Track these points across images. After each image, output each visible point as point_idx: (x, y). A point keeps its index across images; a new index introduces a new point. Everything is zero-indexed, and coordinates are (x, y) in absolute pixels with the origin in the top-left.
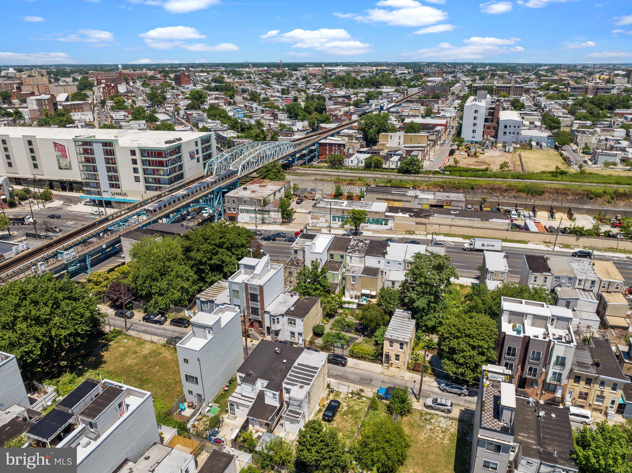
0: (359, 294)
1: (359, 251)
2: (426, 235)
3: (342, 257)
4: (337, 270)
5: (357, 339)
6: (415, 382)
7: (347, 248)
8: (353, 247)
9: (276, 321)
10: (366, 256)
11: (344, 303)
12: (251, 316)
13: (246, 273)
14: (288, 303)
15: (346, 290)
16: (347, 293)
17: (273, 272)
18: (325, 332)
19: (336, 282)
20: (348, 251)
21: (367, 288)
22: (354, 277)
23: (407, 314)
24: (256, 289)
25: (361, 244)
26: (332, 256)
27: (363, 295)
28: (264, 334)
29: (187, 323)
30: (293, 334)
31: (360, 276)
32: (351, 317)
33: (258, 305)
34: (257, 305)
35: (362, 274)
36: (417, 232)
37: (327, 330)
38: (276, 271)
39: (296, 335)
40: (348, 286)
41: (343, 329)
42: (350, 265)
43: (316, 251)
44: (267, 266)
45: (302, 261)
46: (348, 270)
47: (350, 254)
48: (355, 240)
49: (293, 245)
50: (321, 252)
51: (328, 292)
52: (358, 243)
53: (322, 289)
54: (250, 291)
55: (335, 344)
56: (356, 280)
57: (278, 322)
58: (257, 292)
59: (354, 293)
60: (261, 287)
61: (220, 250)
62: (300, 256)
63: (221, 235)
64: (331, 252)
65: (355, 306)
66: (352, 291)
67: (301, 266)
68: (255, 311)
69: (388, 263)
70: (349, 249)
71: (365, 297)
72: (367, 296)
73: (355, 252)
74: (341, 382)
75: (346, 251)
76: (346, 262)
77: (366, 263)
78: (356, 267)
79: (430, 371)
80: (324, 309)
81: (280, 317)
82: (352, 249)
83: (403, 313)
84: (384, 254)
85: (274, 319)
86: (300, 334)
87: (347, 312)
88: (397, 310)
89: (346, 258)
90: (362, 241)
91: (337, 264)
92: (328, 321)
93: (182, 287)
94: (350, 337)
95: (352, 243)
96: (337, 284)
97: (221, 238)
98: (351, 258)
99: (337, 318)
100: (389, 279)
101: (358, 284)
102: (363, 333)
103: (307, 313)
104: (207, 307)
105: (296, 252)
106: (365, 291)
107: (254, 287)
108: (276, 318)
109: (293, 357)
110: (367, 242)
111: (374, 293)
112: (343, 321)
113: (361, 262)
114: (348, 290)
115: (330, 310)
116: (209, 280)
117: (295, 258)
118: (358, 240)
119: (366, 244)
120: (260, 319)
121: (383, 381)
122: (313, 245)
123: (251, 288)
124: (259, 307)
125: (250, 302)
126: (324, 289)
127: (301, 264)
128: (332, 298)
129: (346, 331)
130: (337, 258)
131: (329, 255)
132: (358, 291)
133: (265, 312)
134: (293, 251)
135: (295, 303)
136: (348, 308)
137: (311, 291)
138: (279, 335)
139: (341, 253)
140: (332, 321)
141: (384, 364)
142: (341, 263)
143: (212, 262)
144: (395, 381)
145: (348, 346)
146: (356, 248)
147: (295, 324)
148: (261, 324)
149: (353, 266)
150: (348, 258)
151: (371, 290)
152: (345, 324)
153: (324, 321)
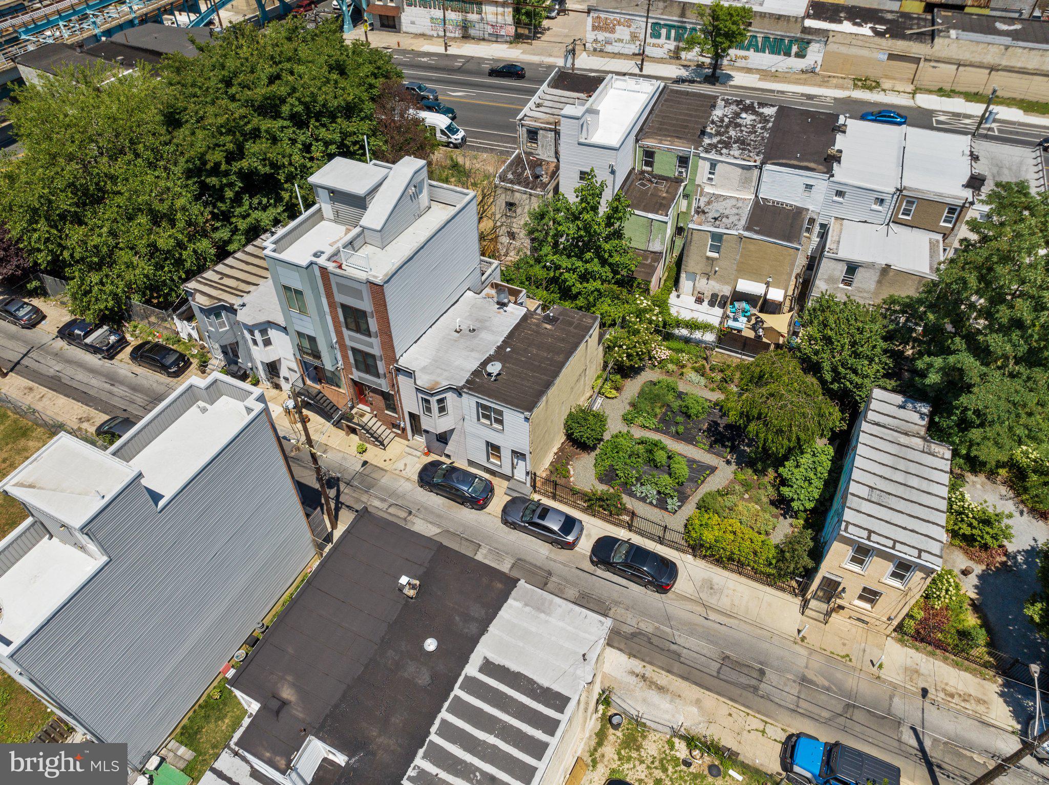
0: (726, 291)
1: (742, 142)
2: (914, 93)
3: (683, 161)
4: (662, 206)
5: (713, 469)
6: (925, 692)
7: (703, 133)
8: (722, 128)
9: (435, 406)
10: (768, 167)
11: (678, 324)
12: (357, 375)
13: (337, 219)
14: (484, 335)
15: (683, 275)
16: (686, 284)
17: (438, 216)
18: (607, 436)
19: (656, 246)
20: (707, 141)
21: (755, 276)
22: (717, 237)
23: (915, 417)
24: (358, 294)
25: (747, 118)
26: (649, 155)
27: (739, 296)
28: (404, 430)
29: (176, 363)
30: (493, 449)
31: (741, 238)
32: (693, 376)
33: (374, 347)
34: (371, 345)
35: (747, 229)
36: (886, 84)
37: (614, 426)
38: (452, 211)
39: (506, 455)
40: (692, 263)
41: (665, 425)
42: (708, 189)
43: (596, 139)
44: (415, 196)
45: (552, 167)
46: (700, 211)
47: (713, 156)
48: (728, 103)
49: (525, 110)
50: (614, 142)
51: (627, 283)
52: (737, 115)
53: (606, 272)
54: (340, 298)
55: (638, 489)
56: (725, 246)
57: (442, 409)
58: (365, 304)
59: (710, 287)
60: (377, 290)
61: (266, 124)
62: (544, 152)
63: (274, 70)
64: (650, 143)
65: (710, 337)
66: (704, 281)
67: (544, 186)
68: (365, 362)
69: (840, 193)
70: (711, 136)
71: (744, 305)
72: (750, 299)
73: (727, 145)
74: (649, 671)
75: (698, 143)
76: (693, 180)
77: (763, 188)
78: (726, 198)
79: (980, 651)
80: (608, 349)
81: (450, 397)
82: (718, 133)
83: (902, 413)
84: (829, 161)
85: (427, 401)
86: (518, 455)
87: (684, 357)
88: (877, 393)
89: (696, 168)
90: (749, 109)
91: (663, 187)
92: (618, 389)
93: (153, 246)
94: (691, 462)
95: (718, 113)
96: (657, 256)
97: (273, 79)
98: (713, 165)
99: (648, 375)
100: (841, 255)
101: (726, 261)
102: (733, 449)
103: (548, 385)
104: (222, 325)
105: (533, 134)
106: (746, 286)
107: (351, 286)
108: (433, 400)
109: (467, 618)
110: (769, 111)
111: (776, 294)
112: (670, 397)
113: (745, 182)
114: (692, 277)
115: (629, 356)
116: (242, 225)
117: (528, 154)
118: (738, 103)
119: (764, 119)
120: (385, 388)
121: (804, 680)
122: (589, 117)
123: (343, 289)
124: (376, 350)
125: (346, 333)
126: (615, 272)
127: (545, 179)
128: (640, 313)
129: (678, 436)
130: (665, 165)
131: (640, 153)
132: (723, 280)
133: (398, 370)
134: (522, 132)
135: (511, 335)
136: (687, 341)
137: (571, 279)
138: (450, 443)
139: (682, 148)
140: (633, 387)
141: (813, 604)
142: (678, 181)
143: (244, 164)
144: (851, 682)
145: (683, 499)
146: (732, 133)
147: (501, 422)
148: (390, 400)
149: (718, 197)
150: (705, 166)
151: (768, 284)
152: (676, 404)
153: (608, 386)
